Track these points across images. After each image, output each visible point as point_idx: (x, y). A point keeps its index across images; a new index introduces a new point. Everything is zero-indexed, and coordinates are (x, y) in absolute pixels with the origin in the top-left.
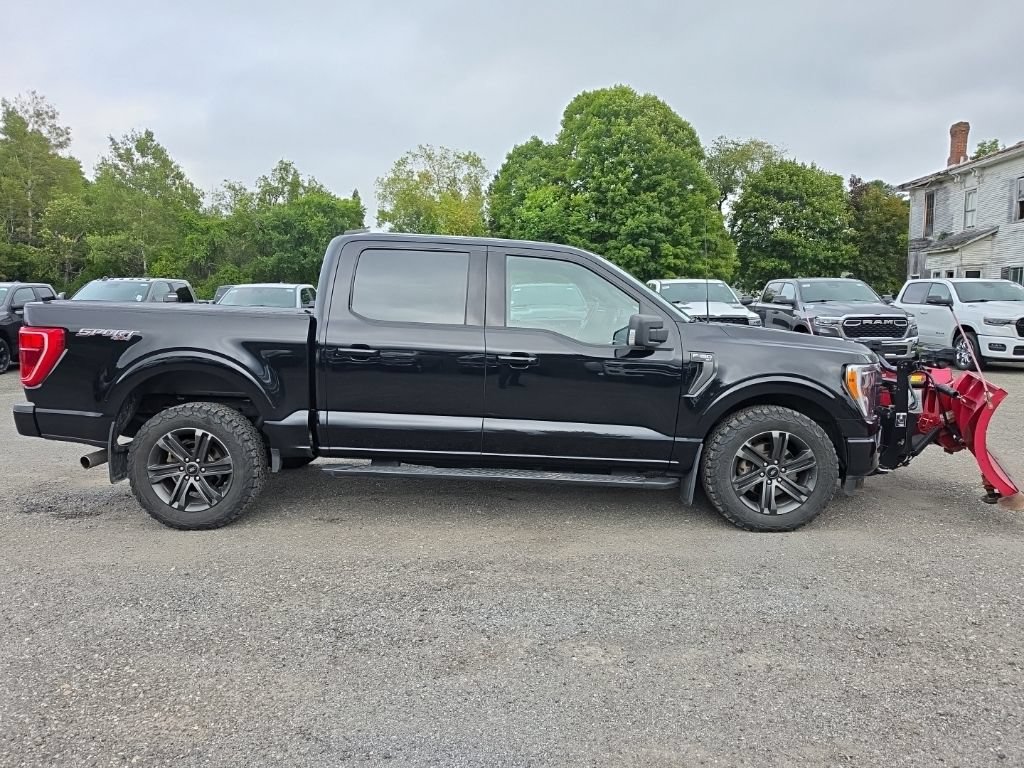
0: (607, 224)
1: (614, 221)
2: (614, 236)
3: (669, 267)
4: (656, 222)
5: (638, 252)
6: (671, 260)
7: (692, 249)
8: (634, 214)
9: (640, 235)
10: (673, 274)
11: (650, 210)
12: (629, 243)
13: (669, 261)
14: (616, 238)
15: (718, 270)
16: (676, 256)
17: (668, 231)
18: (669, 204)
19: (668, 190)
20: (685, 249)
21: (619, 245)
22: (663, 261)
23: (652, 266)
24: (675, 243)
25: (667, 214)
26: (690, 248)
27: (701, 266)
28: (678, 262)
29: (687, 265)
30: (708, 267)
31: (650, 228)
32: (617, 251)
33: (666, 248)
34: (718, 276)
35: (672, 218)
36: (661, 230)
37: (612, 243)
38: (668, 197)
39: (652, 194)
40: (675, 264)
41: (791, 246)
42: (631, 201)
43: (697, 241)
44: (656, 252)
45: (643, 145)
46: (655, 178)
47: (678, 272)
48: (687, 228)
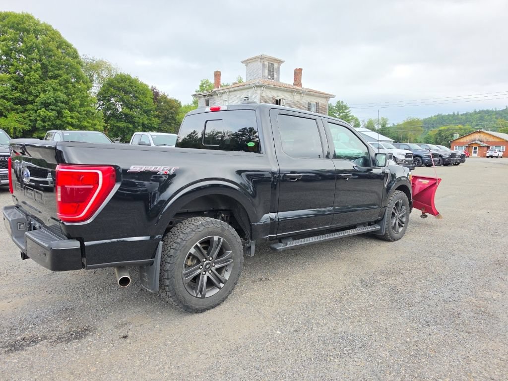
0: (26, 95)
1: (30, 94)
2: (32, 103)
3: (68, 123)
4: (59, 97)
5: (50, 114)
6: (69, 120)
7: (81, 115)
8: (45, 91)
9: (50, 104)
10: (70, 127)
11: (55, 90)
12: (43, 108)
13: (68, 119)
14: (32, 104)
15: (96, 127)
16: (72, 117)
17: (66, 103)
18: (67, 88)
19: (65, 80)
20: (77, 114)
21: (35, 108)
22: (64, 119)
23: (58, 122)
24: (71, 110)
25: (65, 93)
26: (79, 113)
27: (86, 124)
28: (73, 121)
29: (79, 123)
30: (90, 125)
31: (55, 100)
32: (34, 111)
33: (66, 112)
34: (95, 130)
35: (68, 95)
36: (62, 102)
37: (30, 106)
38: (65, 83)
39: (55, 81)
40: (71, 122)
41: (132, 117)
42: (41, 83)
43: (84, 111)
44: (60, 114)
45: (47, 52)
46: (56, 72)
47: (74, 126)
48: (77, 102)
